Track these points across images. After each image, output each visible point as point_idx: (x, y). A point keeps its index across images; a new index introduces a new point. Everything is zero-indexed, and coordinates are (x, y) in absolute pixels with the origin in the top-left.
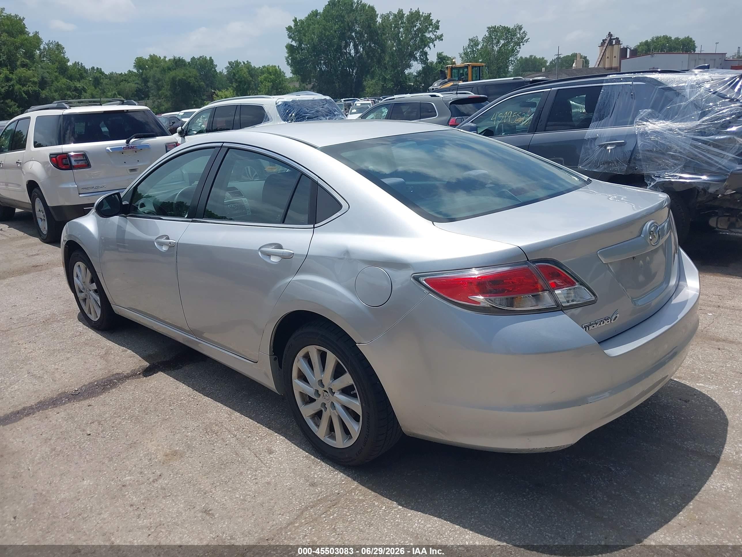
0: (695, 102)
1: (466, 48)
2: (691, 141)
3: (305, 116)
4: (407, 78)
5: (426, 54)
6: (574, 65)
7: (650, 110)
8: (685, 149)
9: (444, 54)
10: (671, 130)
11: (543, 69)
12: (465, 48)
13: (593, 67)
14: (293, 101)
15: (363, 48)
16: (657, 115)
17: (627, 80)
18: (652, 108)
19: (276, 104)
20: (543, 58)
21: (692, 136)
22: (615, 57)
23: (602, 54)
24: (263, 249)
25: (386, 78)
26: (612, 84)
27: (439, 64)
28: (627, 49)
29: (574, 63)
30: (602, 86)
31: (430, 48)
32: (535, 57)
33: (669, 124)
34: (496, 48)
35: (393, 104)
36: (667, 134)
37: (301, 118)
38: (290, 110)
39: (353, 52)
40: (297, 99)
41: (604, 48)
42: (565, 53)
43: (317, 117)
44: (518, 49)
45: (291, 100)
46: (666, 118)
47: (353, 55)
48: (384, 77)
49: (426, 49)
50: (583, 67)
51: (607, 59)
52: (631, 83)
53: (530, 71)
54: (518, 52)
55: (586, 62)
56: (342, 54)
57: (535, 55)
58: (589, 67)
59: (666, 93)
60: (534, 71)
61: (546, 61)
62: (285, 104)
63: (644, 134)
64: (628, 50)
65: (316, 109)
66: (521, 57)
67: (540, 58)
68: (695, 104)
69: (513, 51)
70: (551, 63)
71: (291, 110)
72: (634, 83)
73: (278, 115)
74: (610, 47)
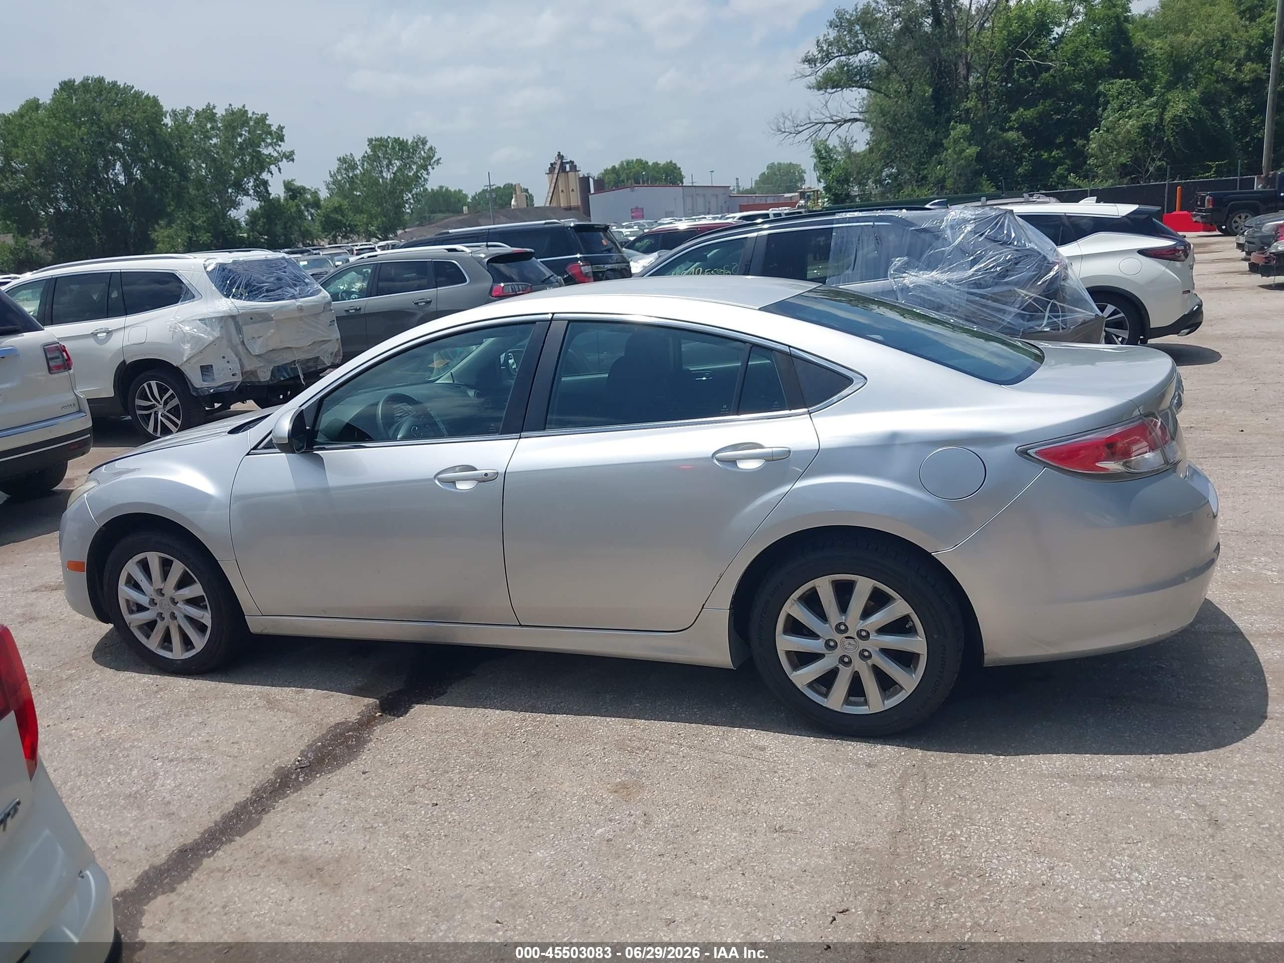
0: (961, 246)
1: (335, 174)
2: (966, 296)
3: (262, 287)
4: (235, 224)
5: (265, 183)
6: (513, 202)
7: (906, 258)
8: (960, 306)
9: (298, 183)
10: (938, 282)
11: (465, 208)
12: (332, 173)
13: (543, 205)
14: (234, 262)
15: (142, 172)
16: (916, 265)
17: (862, 219)
18: (908, 255)
19: (205, 268)
20: (460, 191)
21: (966, 290)
22: (573, 190)
23: (553, 185)
24: (718, 455)
25: (193, 226)
26: (847, 225)
27: (290, 201)
28: (588, 178)
29: (513, 200)
30: (833, 228)
31: (272, 174)
32: (447, 189)
33: (935, 275)
34: (388, 175)
35: (379, 265)
36: (935, 289)
37: (255, 290)
38: (234, 278)
39: (121, 178)
40: (241, 259)
41: (555, 176)
42: (499, 182)
43: (281, 288)
44: (426, 177)
45: (231, 261)
46: (930, 267)
47: (124, 183)
48: (191, 224)
49: (265, 176)
50: (527, 205)
51: (561, 194)
52: (871, 223)
53: (442, 212)
54: (426, 180)
55: (530, 198)
56: (101, 183)
57: (447, 186)
58: (535, 206)
59: (923, 235)
60: (448, 211)
61: (466, 196)
62: (222, 267)
63: (905, 289)
64: (591, 181)
65: (275, 274)
66: (432, 190)
67: (455, 191)
68: (961, 249)
69: (417, 177)
70: (474, 198)
71: (236, 277)
72: (876, 223)
73: (214, 288)
74: (562, 175)
